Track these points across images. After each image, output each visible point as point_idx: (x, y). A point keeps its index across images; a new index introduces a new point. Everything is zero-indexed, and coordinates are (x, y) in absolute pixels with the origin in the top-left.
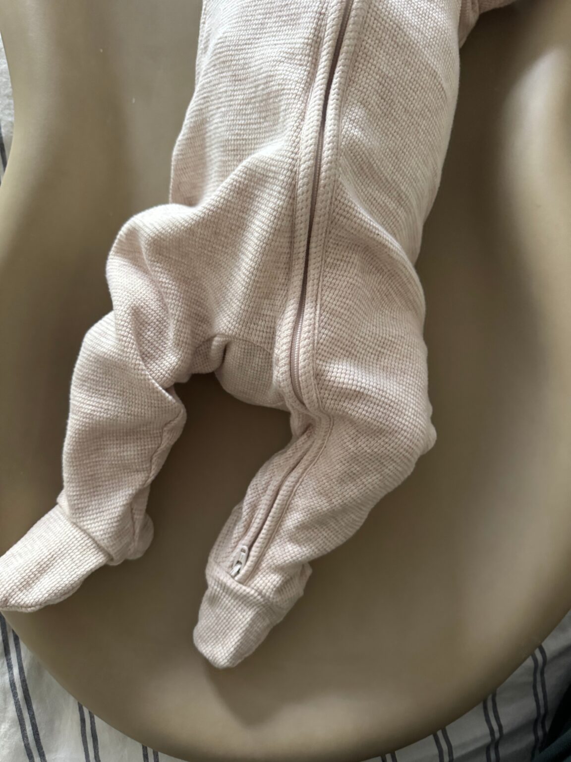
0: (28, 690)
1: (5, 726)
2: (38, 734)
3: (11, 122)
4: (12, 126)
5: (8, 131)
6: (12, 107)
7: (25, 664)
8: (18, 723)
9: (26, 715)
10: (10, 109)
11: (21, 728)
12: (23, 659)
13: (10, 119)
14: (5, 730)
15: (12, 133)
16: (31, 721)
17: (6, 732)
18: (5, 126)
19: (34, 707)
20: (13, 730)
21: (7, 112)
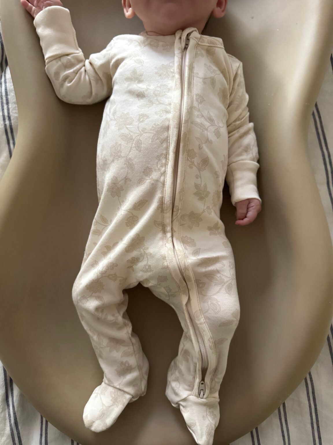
0: (17, 419)
1: (4, 439)
2: (21, 442)
3: (17, 117)
4: (17, 119)
5: (15, 122)
6: (17, 108)
7: (15, 404)
8: (11, 436)
9: (15, 432)
10: (15, 110)
11: (12, 439)
12: (14, 402)
13: (16, 115)
14: (4, 440)
15: (17, 123)
16: (18, 435)
17: (4, 441)
18: (13, 119)
19: (20, 428)
20: (8, 441)
21: (15, 111)
